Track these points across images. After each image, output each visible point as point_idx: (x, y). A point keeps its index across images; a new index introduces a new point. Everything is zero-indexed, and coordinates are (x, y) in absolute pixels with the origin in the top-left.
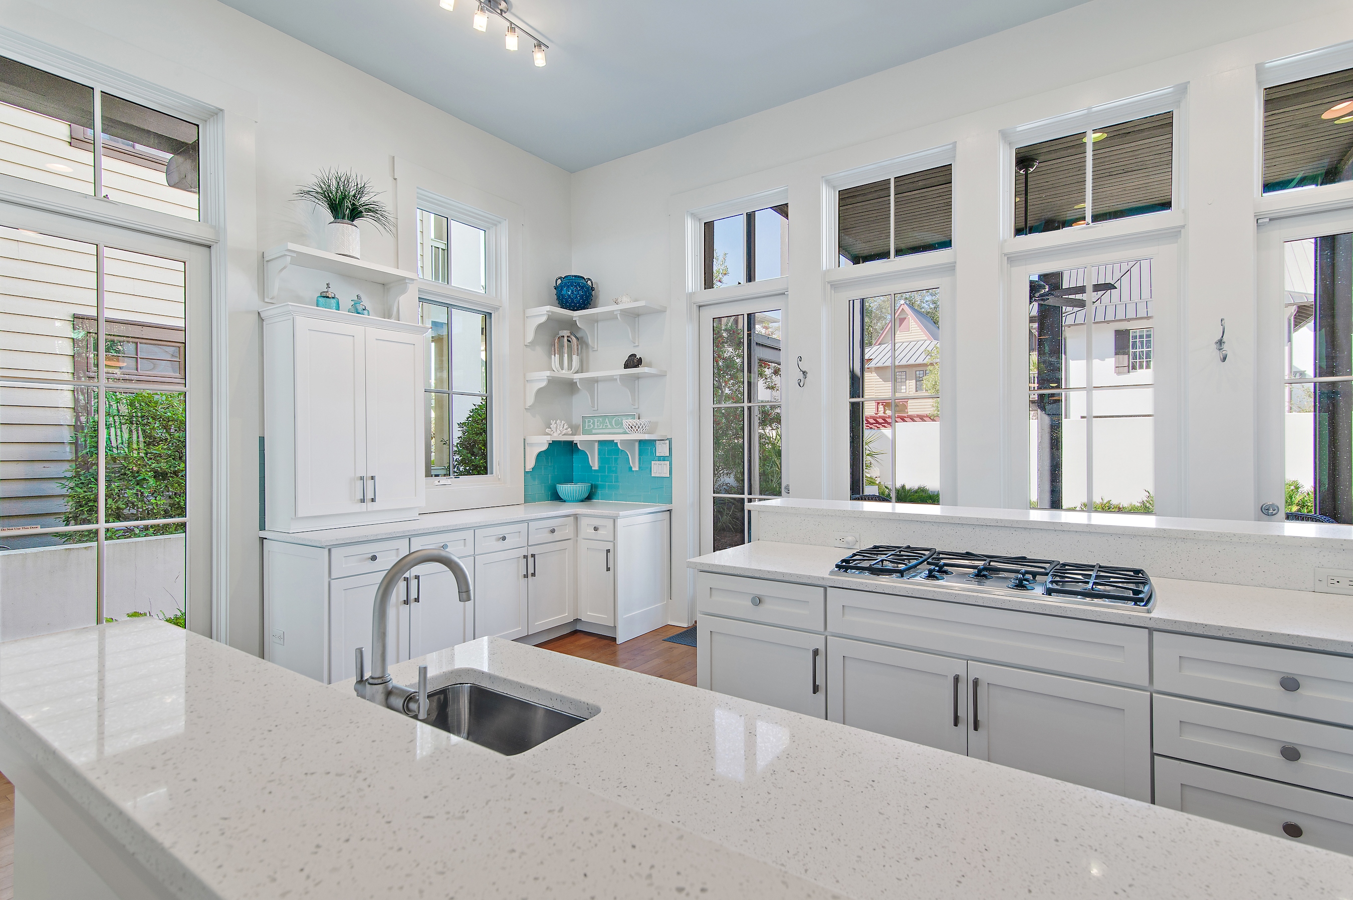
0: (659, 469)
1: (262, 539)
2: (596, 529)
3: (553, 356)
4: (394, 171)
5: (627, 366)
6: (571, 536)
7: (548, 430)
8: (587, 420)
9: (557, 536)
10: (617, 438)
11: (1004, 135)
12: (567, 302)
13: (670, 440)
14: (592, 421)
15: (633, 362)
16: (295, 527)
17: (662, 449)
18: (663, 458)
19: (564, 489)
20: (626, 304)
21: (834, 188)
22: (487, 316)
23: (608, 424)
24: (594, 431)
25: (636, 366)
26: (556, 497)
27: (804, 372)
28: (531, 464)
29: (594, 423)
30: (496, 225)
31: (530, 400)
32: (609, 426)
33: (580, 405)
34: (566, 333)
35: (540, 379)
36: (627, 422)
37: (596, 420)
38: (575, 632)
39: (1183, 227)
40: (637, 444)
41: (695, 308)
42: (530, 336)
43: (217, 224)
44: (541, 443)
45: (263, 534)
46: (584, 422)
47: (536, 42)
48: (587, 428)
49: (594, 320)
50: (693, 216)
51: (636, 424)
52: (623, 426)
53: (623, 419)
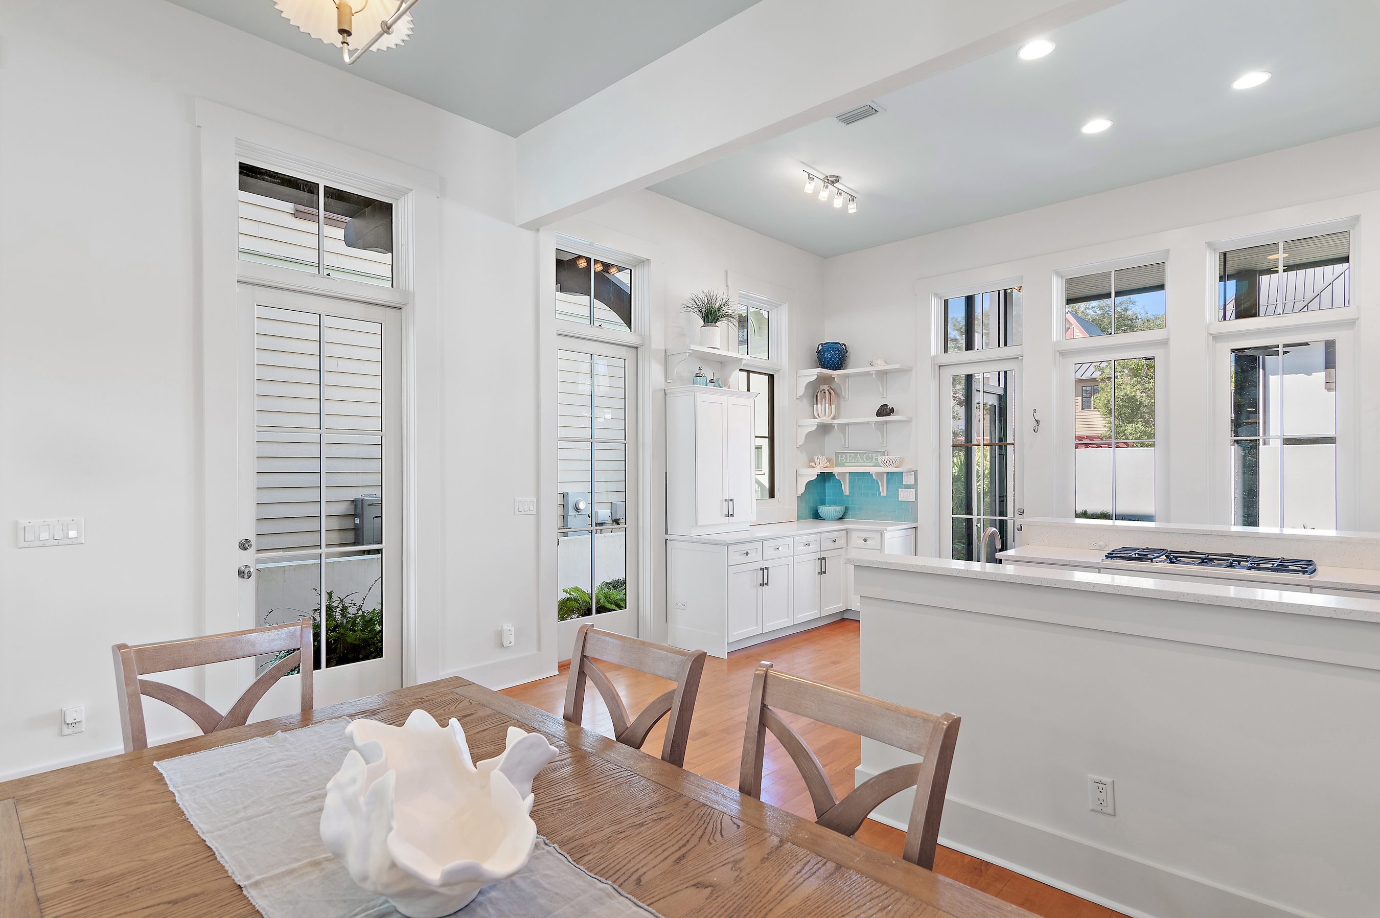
0: (905, 495)
1: (667, 540)
2: (865, 540)
3: (815, 406)
4: (726, 280)
5: (879, 414)
6: (844, 545)
7: (812, 464)
8: (840, 456)
9: (837, 545)
10: (873, 470)
11: (1210, 245)
12: (828, 363)
13: (916, 473)
14: (844, 456)
15: (885, 411)
16: (695, 532)
17: (908, 480)
18: (908, 487)
19: (823, 510)
20: (881, 366)
21: (1062, 277)
22: (771, 377)
23: (860, 459)
24: (846, 464)
25: (888, 415)
26: (816, 516)
27: (1037, 421)
28: (801, 490)
29: (846, 458)
30: (777, 307)
31: (801, 441)
32: (861, 461)
33: (832, 442)
34: (826, 387)
35: (811, 425)
36: (881, 458)
37: (848, 455)
38: (843, 620)
39: (1358, 319)
40: (885, 475)
41: (937, 368)
42: (801, 390)
43: (643, 333)
44: (812, 474)
45: (667, 537)
46: (837, 457)
47: (850, 197)
48: (840, 461)
49: (847, 376)
50: (936, 295)
51: (890, 460)
52: (874, 460)
53: (874, 455)
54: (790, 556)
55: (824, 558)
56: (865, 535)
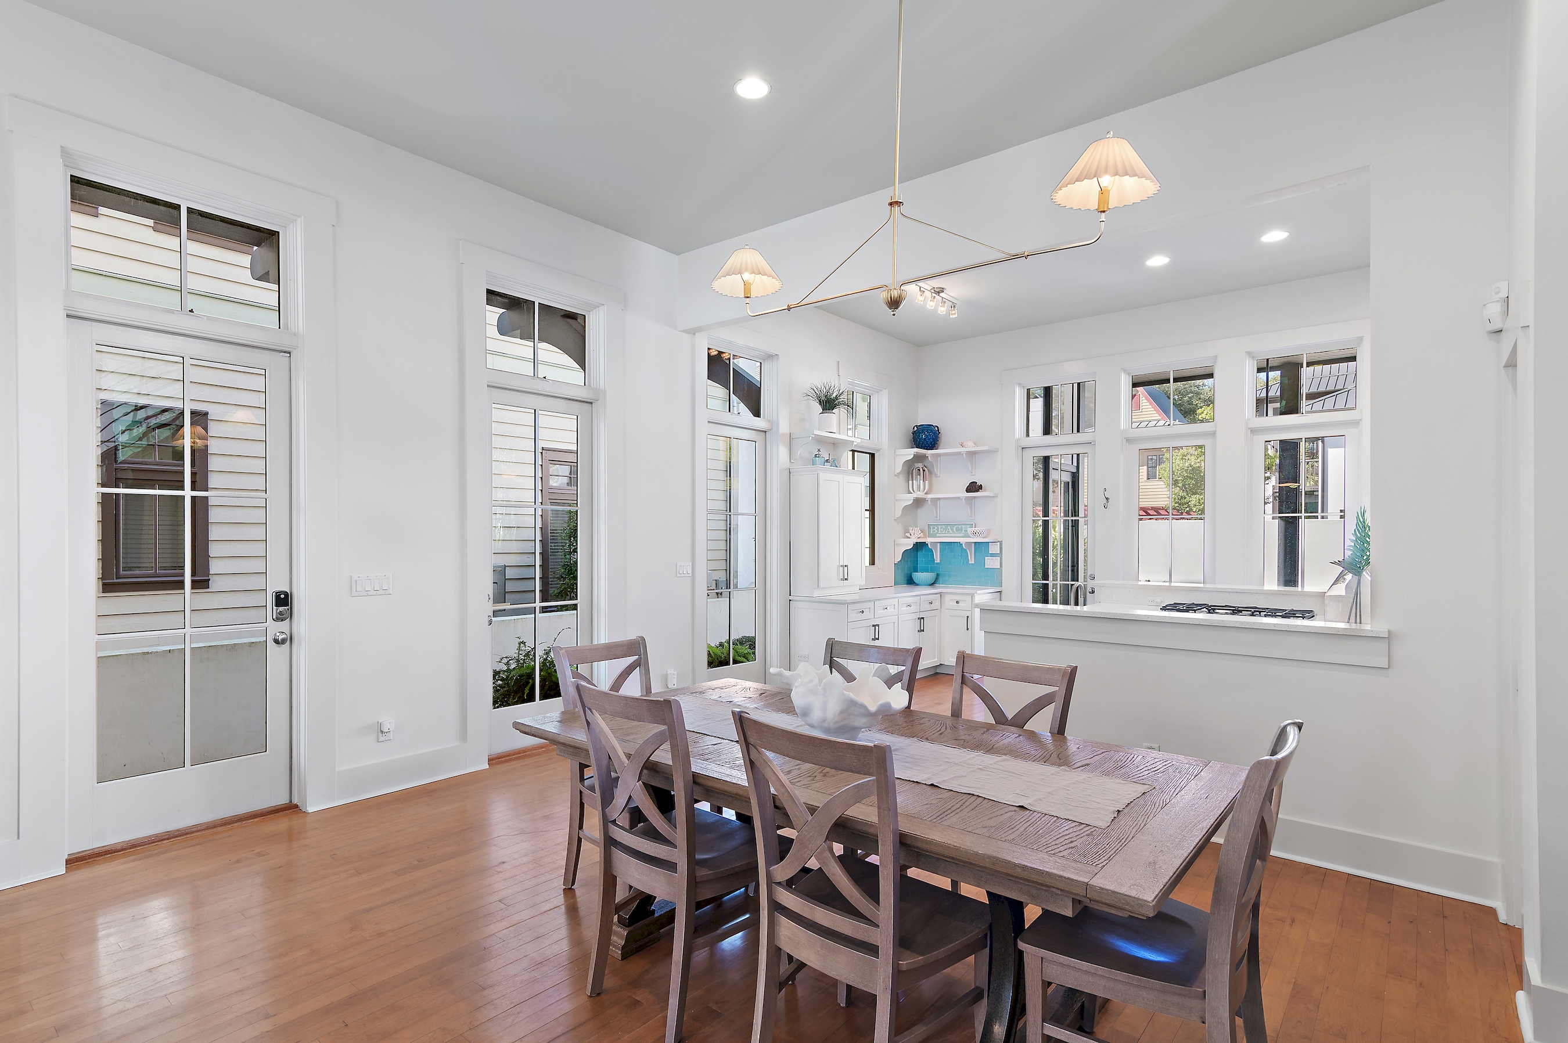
0: (991, 563)
1: (790, 600)
2: (957, 602)
3: (910, 482)
4: (838, 370)
5: (968, 490)
6: (939, 607)
7: (907, 534)
8: (932, 527)
9: (933, 606)
10: (963, 540)
11: (1250, 354)
12: (923, 443)
13: (1001, 542)
14: (936, 528)
15: (973, 487)
16: (817, 594)
17: (994, 549)
18: (993, 555)
19: (918, 576)
20: (971, 447)
21: (1129, 374)
22: (872, 456)
23: (950, 530)
24: (937, 535)
25: (977, 491)
26: (910, 582)
27: (1107, 499)
28: (899, 558)
29: (938, 529)
30: (878, 392)
31: (899, 513)
32: (951, 532)
33: (924, 515)
34: (920, 465)
35: (908, 500)
36: (970, 530)
37: (940, 527)
38: (937, 673)
39: (1361, 420)
40: (973, 544)
41: (1020, 449)
42: (899, 468)
43: (771, 419)
44: (909, 544)
45: (791, 598)
46: (929, 528)
47: (951, 304)
48: (932, 532)
49: (939, 455)
50: (1020, 384)
51: (978, 531)
52: (963, 532)
53: (963, 526)
54: (895, 615)
55: (923, 618)
56: (958, 598)
